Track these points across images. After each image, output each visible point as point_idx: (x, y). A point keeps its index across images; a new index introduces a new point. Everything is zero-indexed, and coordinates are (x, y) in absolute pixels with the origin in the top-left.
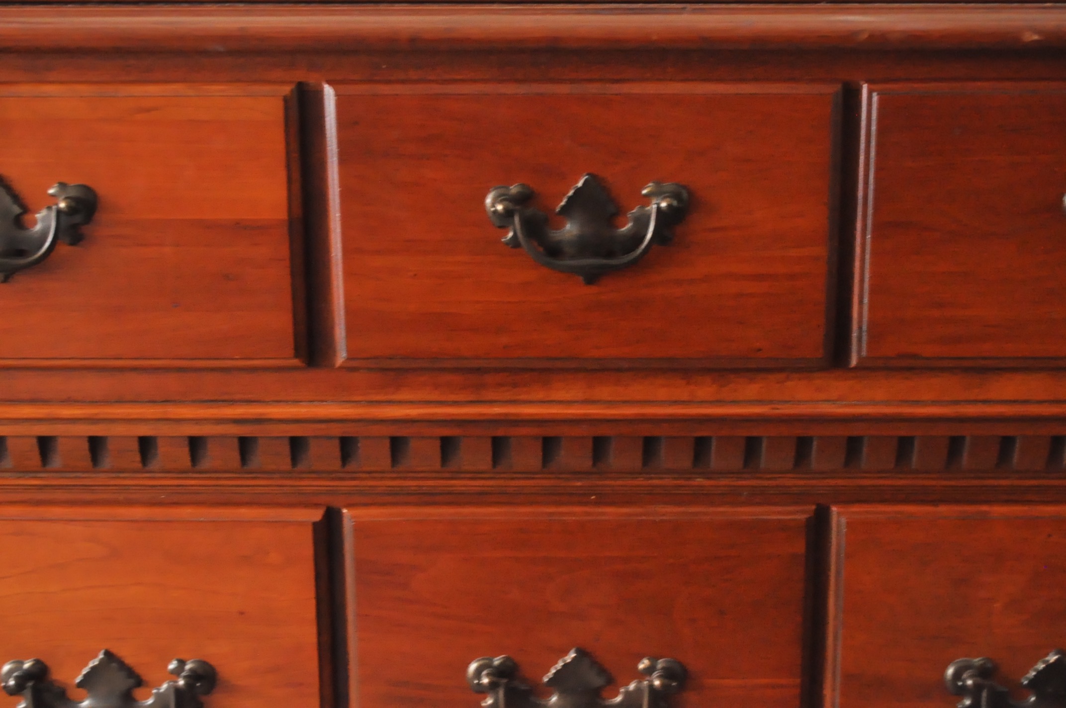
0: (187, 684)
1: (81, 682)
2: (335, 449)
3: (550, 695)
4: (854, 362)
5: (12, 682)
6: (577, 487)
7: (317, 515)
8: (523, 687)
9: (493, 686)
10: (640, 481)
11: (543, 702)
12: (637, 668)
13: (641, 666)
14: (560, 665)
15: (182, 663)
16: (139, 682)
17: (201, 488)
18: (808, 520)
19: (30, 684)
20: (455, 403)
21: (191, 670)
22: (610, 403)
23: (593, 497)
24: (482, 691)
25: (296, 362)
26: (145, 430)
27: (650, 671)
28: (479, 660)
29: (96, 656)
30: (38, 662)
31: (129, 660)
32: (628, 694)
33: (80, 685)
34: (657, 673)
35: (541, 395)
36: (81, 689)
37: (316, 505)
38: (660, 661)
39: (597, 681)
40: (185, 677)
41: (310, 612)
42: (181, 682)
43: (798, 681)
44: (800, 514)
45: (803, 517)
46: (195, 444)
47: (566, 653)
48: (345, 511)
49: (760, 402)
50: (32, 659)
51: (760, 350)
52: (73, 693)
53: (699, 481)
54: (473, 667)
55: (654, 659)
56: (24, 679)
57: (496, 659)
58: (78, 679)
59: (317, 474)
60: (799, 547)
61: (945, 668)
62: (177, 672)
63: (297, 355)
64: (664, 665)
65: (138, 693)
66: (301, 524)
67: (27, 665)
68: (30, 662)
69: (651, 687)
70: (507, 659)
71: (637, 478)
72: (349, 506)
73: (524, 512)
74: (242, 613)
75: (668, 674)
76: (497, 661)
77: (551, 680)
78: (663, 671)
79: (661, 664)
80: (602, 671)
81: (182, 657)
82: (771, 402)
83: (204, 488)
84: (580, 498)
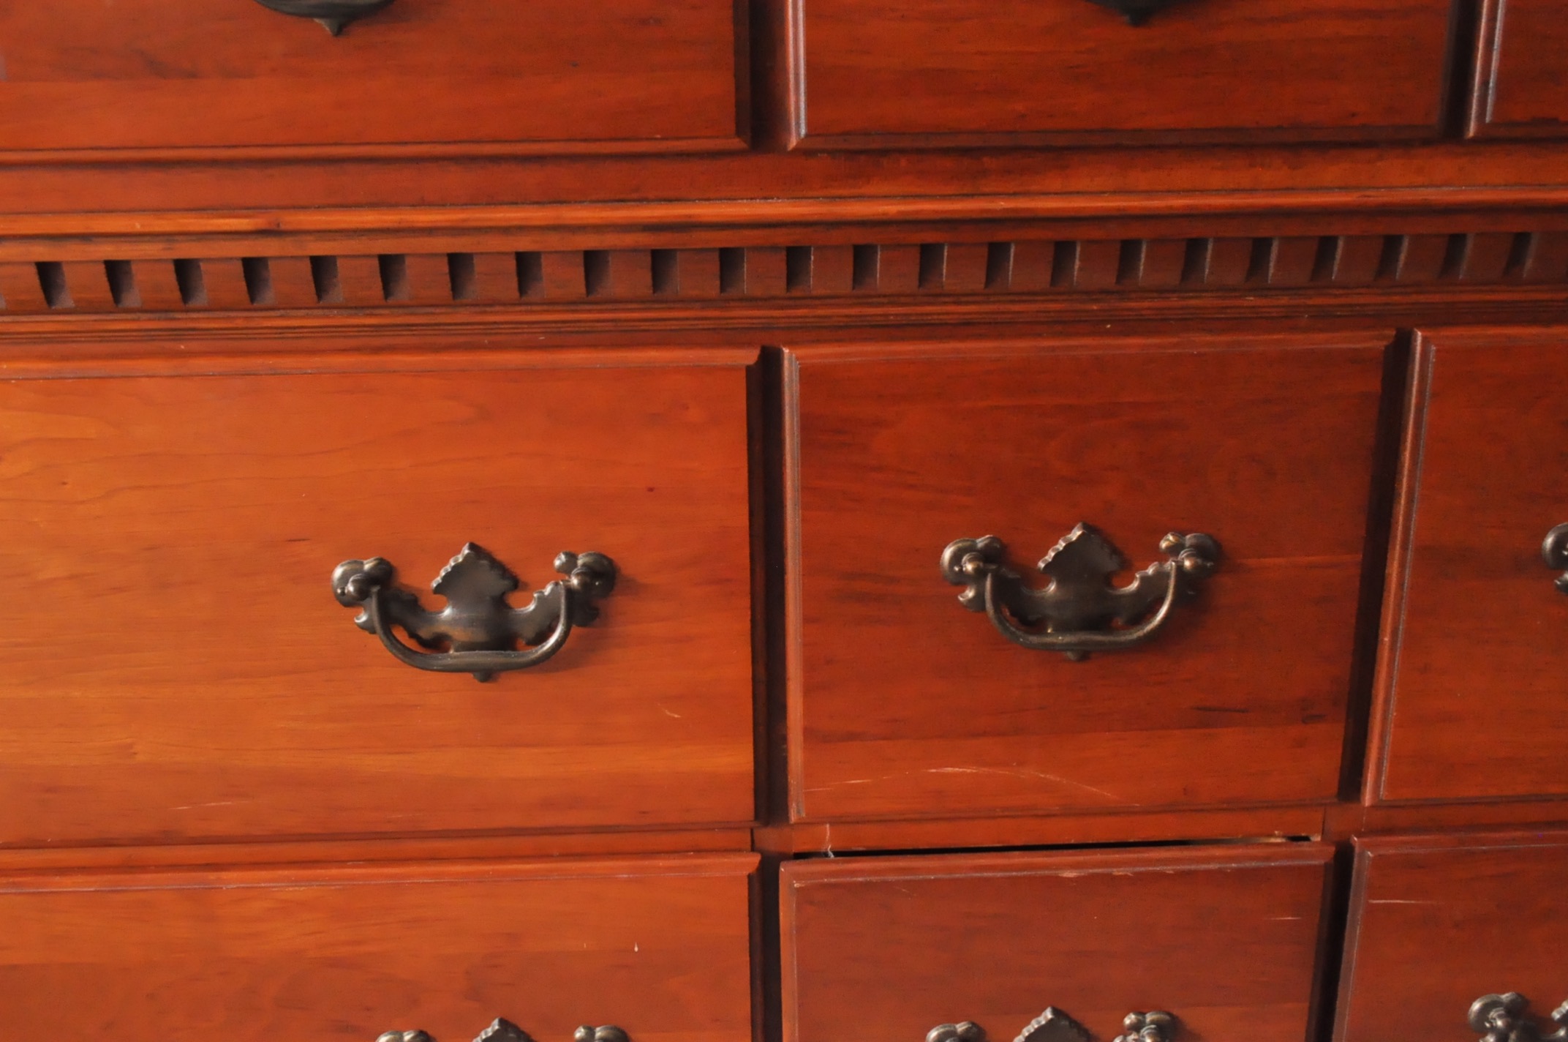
0: (583, 584)
1: (439, 586)
2: (778, 264)
3: (1047, 583)
4: (1472, 130)
5: (350, 588)
6: (1093, 311)
7: (749, 356)
8: (1011, 575)
9: (979, 575)
10: (1174, 301)
11: (1038, 594)
12: (1158, 546)
13: (1164, 545)
14: (1061, 545)
15: (572, 558)
16: (516, 584)
17: (597, 324)
18: (1387, 347)
19: (375, 589)
20: (944, 197)
21: (584, 565)
22: (1149, 193)
23: (1109, 326)
24: (962, 580)
25: (737, 143)
26: (525, 244)
27: (1174, 550)
28: (956, 543)
29: (459, 552)
30: (381, 562)
31: (501, 556)
32: (1145, 580)
33: (439, 590)
34: (1185, 552)
35: (1056, 184)
36: (437, 596)
37: (749, 344)
38: (1188, 537)
39: (1110, 564)
40: (578, 575)
41: (741, 485)
42: (575, 581)
43: (1359, 557)
44: (1375, 342)
45: (1381, 345)
46: (593, 262)
47: (1070, 529)
48: (786, 351)
49: (1344, 188)
50: (372, 559)
51: (1353, 115)
52: (428, 601)
53: (1251, 300)
54: (948, 553)
55: (1181, 533)
56: (366, 584)
57: (980, 540)
58: (434, 585)
59: (752, 301)
60: (1373, 384)
61: (1544, 536)
62: (567, 568)
63: (739, 133)
64: (1194, 541)
65: (513, 599)
66: (731, 369)
67: (368, 566)
68: (371, 562)
69: (1180, 568)
70: (993, 539)
71: (1168, 298)
72: (791, 344)
73: (1023, 345)
74: (651, 490)
75: (1199, 551)
76: (981, 542)
77: (1048, 565)
78: (1192, 549)
79: (1189, 539)
80: (1115, 551)
81: (572, 550)
82: (1357, 188)
83: (602, 324)
84: (1094, 325)
